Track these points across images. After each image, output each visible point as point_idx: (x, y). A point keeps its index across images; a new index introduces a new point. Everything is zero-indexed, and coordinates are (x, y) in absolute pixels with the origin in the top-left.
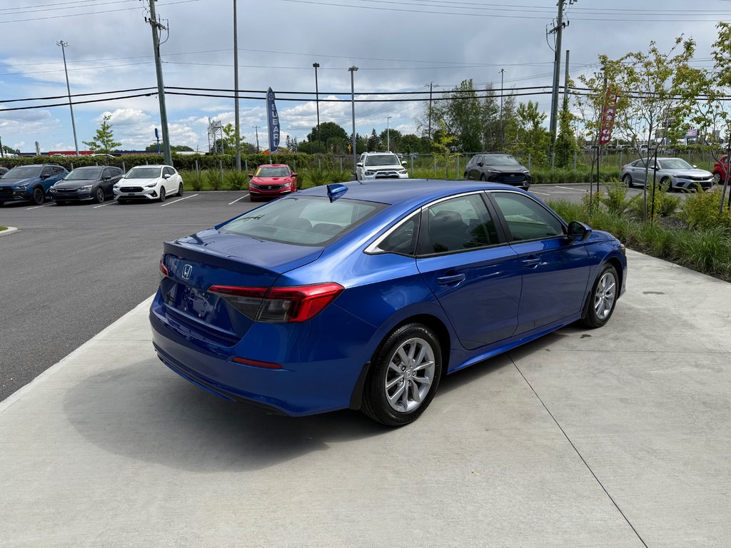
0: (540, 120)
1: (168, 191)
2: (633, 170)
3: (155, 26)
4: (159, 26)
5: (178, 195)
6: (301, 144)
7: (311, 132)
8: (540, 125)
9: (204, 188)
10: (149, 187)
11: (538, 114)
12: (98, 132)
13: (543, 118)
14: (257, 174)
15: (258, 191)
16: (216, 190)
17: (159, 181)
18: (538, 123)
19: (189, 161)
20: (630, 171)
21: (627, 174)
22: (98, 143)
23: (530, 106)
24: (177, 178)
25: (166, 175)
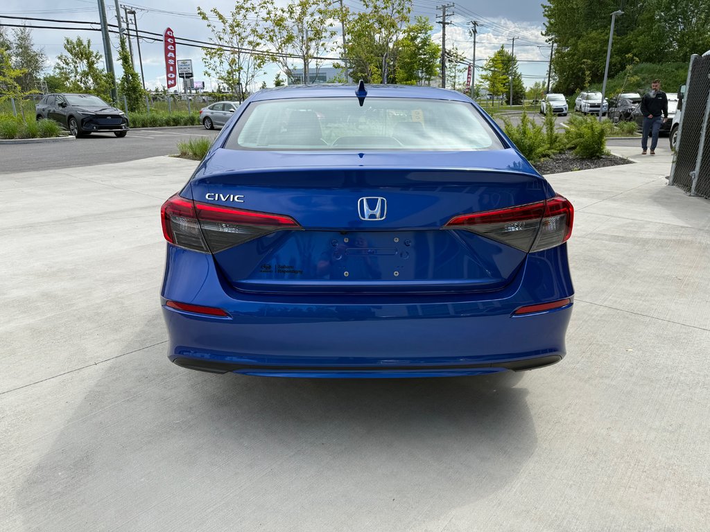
0: (94, 59)
2: (212, 113)
8: (95, 66)
11: (92, 53)
13: (98, 57)
18: (93, 63)
20: (209, 114)
21: (207, 117)
23: (80, 43)
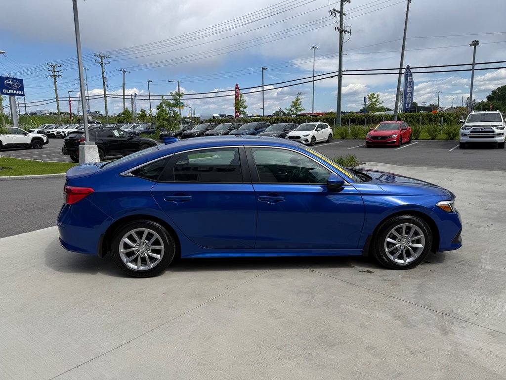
1: (318, 139)
3: (341, 31)
4: (345, 31)
5: (327, 142)
6: (479, 104)
7: (490, 94)
9: (348, 137)
10: (304, 136)
12: (293, 102)
14: (376, 128)
15: (371, 140)
16: (355, 139)
17: (312, 133)
19: (361, 119)
22: (293, 109)
24: (329, 130)
25: (318, 129)
